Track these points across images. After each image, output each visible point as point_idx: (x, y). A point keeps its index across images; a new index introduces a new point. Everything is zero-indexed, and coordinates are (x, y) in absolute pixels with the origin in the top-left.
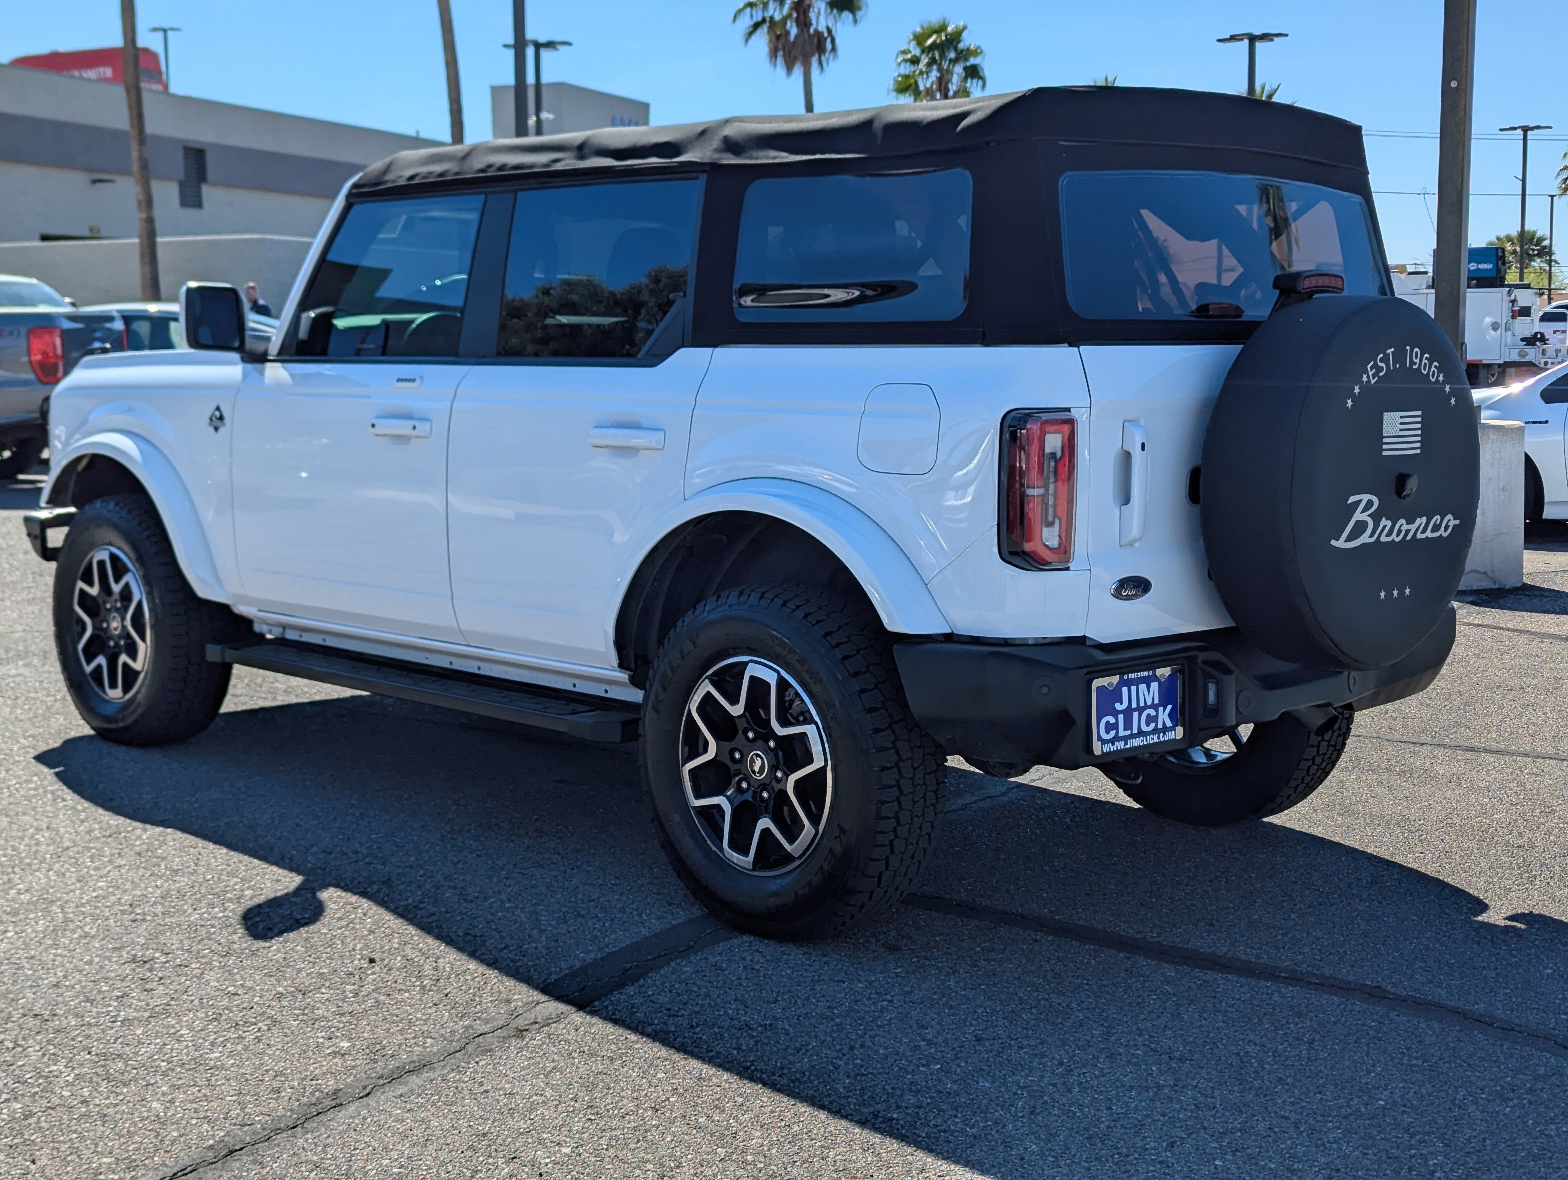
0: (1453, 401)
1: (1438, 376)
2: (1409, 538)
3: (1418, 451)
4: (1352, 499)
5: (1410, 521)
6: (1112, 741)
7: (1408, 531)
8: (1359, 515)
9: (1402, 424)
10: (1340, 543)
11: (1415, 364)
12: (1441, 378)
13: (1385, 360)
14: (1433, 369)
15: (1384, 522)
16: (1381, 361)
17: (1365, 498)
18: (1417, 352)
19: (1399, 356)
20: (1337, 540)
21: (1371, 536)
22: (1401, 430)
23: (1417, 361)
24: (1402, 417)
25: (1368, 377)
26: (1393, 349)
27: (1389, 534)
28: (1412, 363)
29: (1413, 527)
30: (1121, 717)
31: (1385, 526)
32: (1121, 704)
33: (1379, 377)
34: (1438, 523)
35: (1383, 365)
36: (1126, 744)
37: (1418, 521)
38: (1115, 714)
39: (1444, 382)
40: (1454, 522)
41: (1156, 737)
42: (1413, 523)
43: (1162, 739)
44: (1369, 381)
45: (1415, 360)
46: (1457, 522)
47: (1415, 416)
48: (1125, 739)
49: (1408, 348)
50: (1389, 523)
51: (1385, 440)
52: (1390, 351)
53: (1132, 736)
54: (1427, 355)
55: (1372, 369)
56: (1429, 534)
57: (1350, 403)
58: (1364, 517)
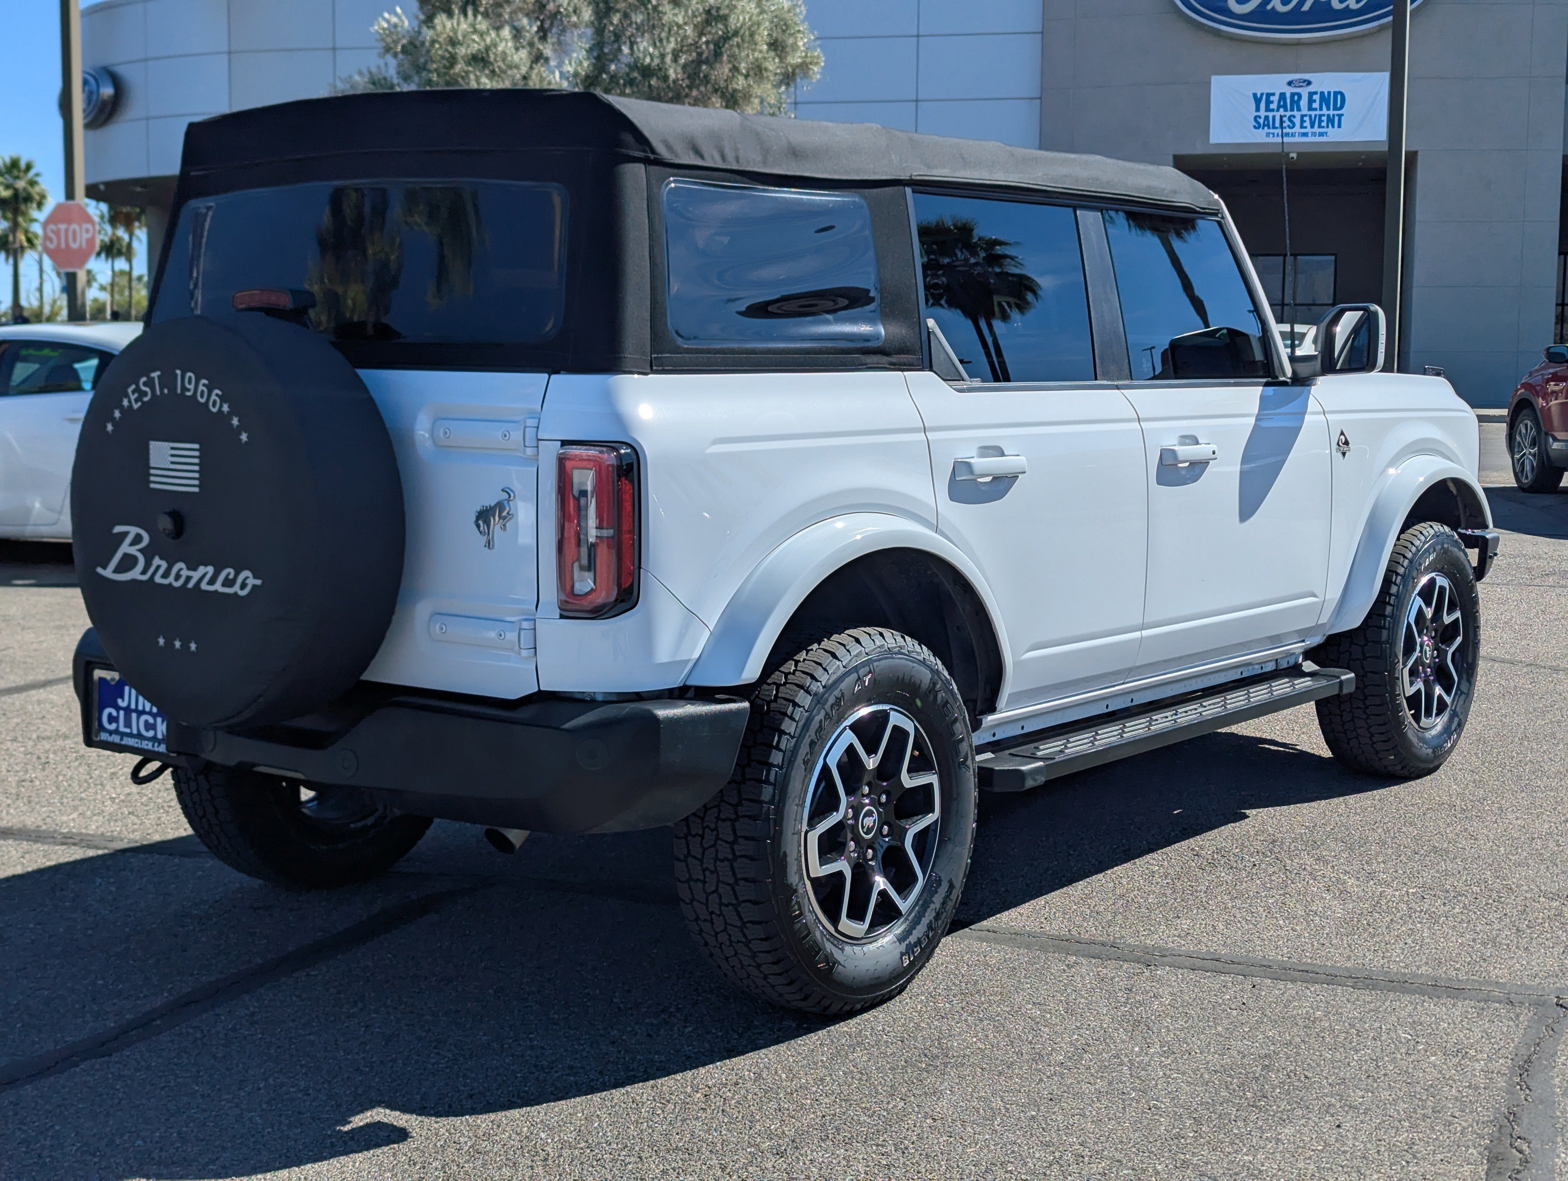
0: (244, 437)
1: (221, 406)
2: (190, 585)
3: (196, 490)
4: (118, 529)
5: (193, 567)
6: (111, 733)
7: (189, 578)
8: (125, 548)
9: (172, 456)
10: (108, 573)
11: (189, 390)
12: (226, 408)
13: (150, 383)
14: (213, 397)
15: (157, 561)
16: (145, 384)
17: (133, 530)
18: (190, 378)
19: (168, 380)
20: (104, 567)
21: (144, 572)
22: (172, 463)
23: (192, 387)
24: (173, 448)
25: (130, 401)
26: (158, 373)
27: (165, 575)
28: (184, 389)
29: (196, 575)
30: (122, 713)
31: (158, 567)
32: (123, 700)
33: (144, 403)
34: (231, 577)
35: (147, 389)
36: (121, 739)
37: (202, 570)
38: (118, 708)
39: (230, 414)
40: (252, 582)
41: (150, 744)
42: (195, 569)
43: (156, 749)
44: (131, 406)
45: (188, 386)
46: (258, 582)
47: (191, 450)
48: (123, 735)
49: (178, 372)
50: (164, 565)
51: (152, 471)
52: (155, 375)
53: (130, 735)
54: (205, 381)
55: (133, 392)
56: (218, 587)
57: (110, 427)
58: (133, 551)
